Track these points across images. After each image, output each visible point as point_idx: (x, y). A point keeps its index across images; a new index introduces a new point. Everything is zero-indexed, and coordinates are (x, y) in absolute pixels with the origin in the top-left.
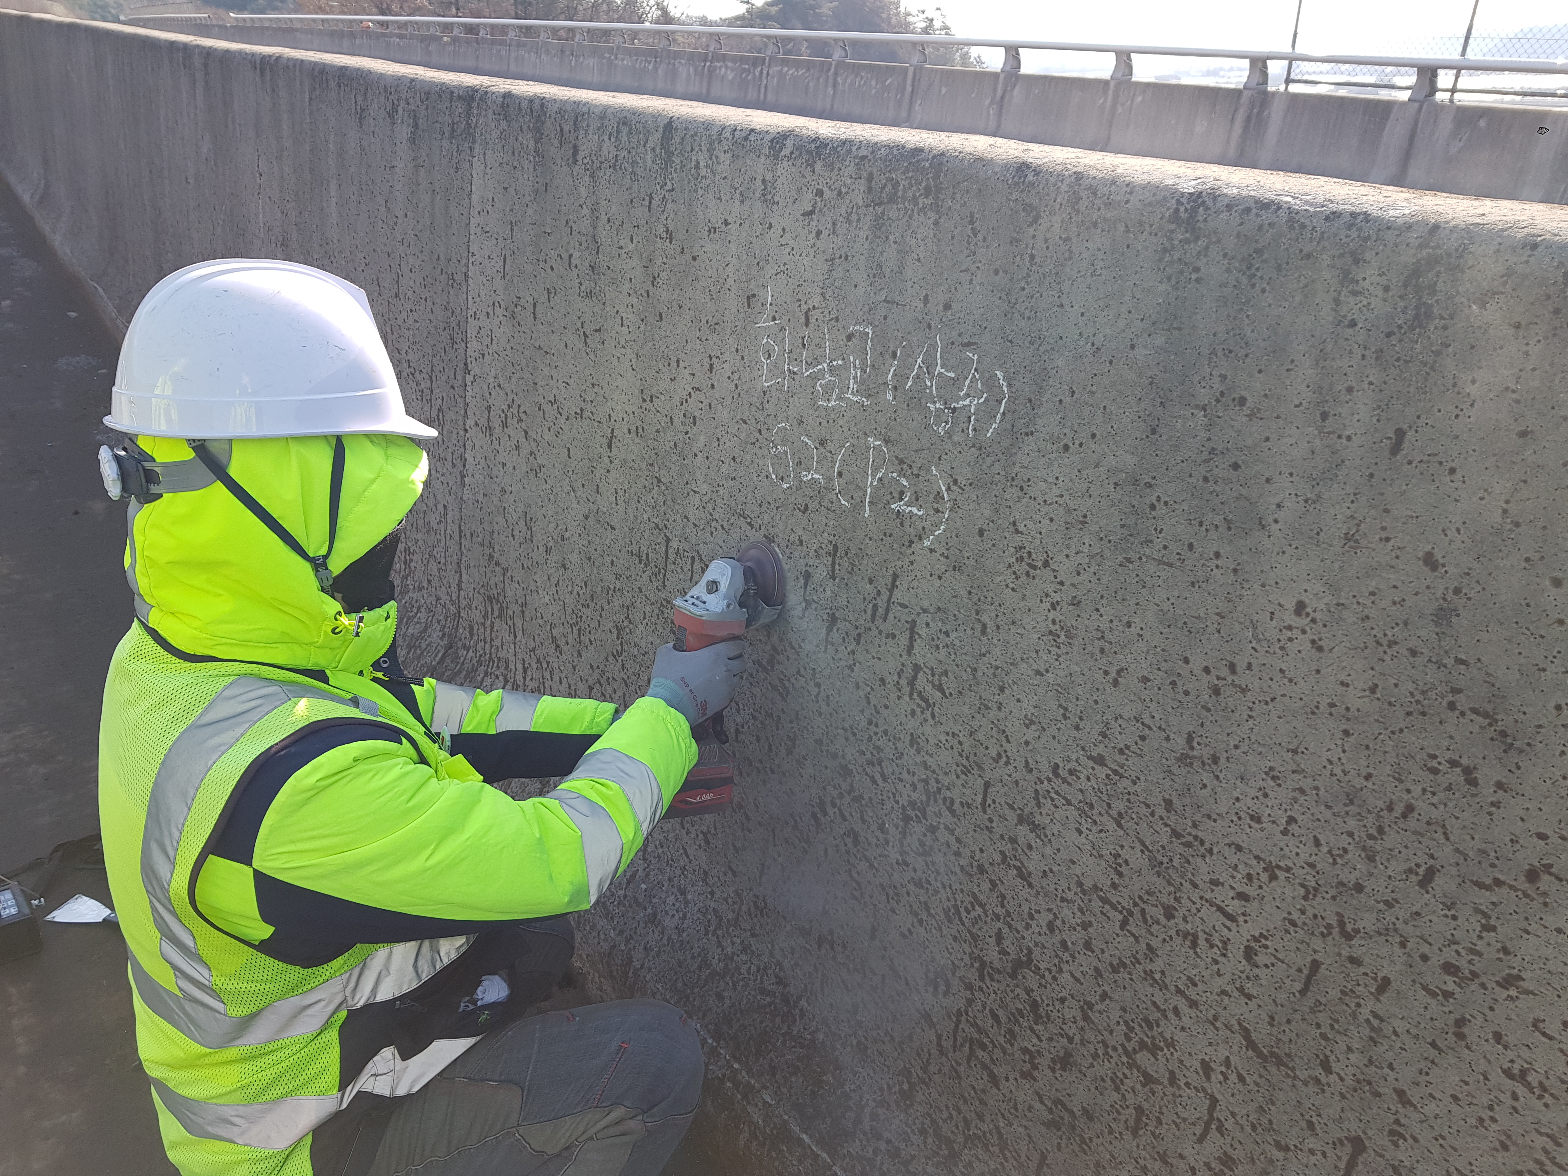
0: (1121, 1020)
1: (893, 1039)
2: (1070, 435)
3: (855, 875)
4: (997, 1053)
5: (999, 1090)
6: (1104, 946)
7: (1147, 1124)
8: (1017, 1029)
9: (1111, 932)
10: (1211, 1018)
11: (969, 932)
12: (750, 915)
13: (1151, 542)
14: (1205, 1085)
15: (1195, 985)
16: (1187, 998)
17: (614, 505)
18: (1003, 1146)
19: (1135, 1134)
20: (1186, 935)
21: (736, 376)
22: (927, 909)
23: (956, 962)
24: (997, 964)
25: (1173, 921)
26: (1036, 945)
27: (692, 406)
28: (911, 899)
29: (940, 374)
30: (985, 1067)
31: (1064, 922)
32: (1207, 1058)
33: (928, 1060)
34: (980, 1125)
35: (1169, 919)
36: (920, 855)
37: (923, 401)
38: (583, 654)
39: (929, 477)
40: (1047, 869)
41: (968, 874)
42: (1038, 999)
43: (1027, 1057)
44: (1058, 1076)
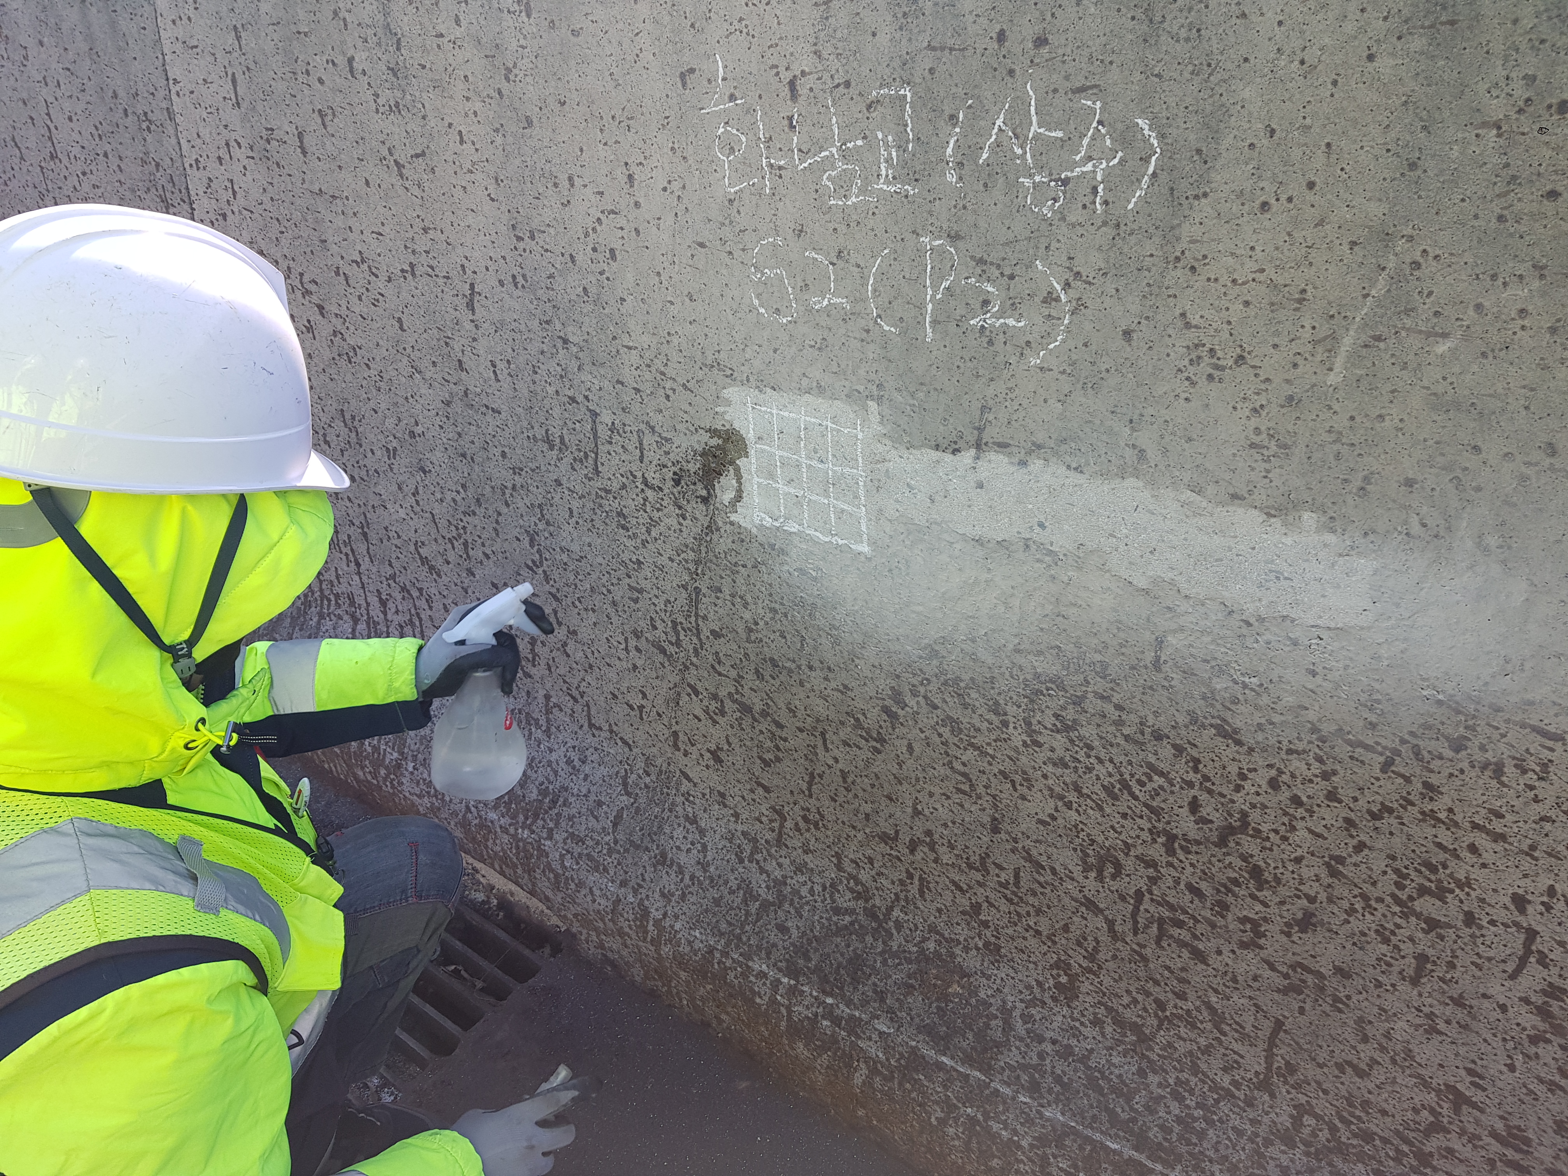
0: (1389, 870)
1: (1038, 933)
2: (1270, 188)
3: (957, 766)
4: (1201, 928)
5: (1208, 965)
6: (1357, 794)
7: (1433, 971)
8: (1230, 899)
9: (1367, 777)
10: (1526, 849)
11: (1146, 805)
12: (798, 829)
13: (1412, 310)
14: (1518, 919)
15: (1502, 817)
16: (1488, 832)
17: (492, 382)
18: (1218, 1019)
19: (1415, 981)
20: (1484, 767)
21: (676, 186)
22: (1078, 789)
23: (1130, 841)
24: (1192, 835)
25: (1464, 753)
26: (1253, 806)
27: (607, 236)
28: (1050, 782)
29: (1037, 137)
30: (1183, 944)
31: (1293, 776)
32: (1521, 891)
33: (1095, 949)
34: (1180, 1003)
35: (1457, 751)
36: (1058, 731)
37: (1011, 176)
38: (477, 572)
39: (1031, 275)
40: (1263, 721)
41: (1136, 742)
42: (1261, 864)
43: (1248, 926)
44: (1295, 938)
